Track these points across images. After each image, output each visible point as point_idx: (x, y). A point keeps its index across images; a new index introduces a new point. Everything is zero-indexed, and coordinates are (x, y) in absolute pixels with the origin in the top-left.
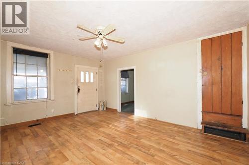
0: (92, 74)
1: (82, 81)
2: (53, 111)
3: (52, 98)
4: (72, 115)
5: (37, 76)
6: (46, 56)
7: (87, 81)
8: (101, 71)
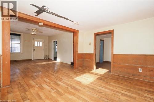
0: (41, 43)
1: (36, 45)
2: (22, 57)
3: (22, 52)
4: (30, 60)
5: (16, 43)
6: (19, 35)
7: (39, 46)
8: (46, 41)
